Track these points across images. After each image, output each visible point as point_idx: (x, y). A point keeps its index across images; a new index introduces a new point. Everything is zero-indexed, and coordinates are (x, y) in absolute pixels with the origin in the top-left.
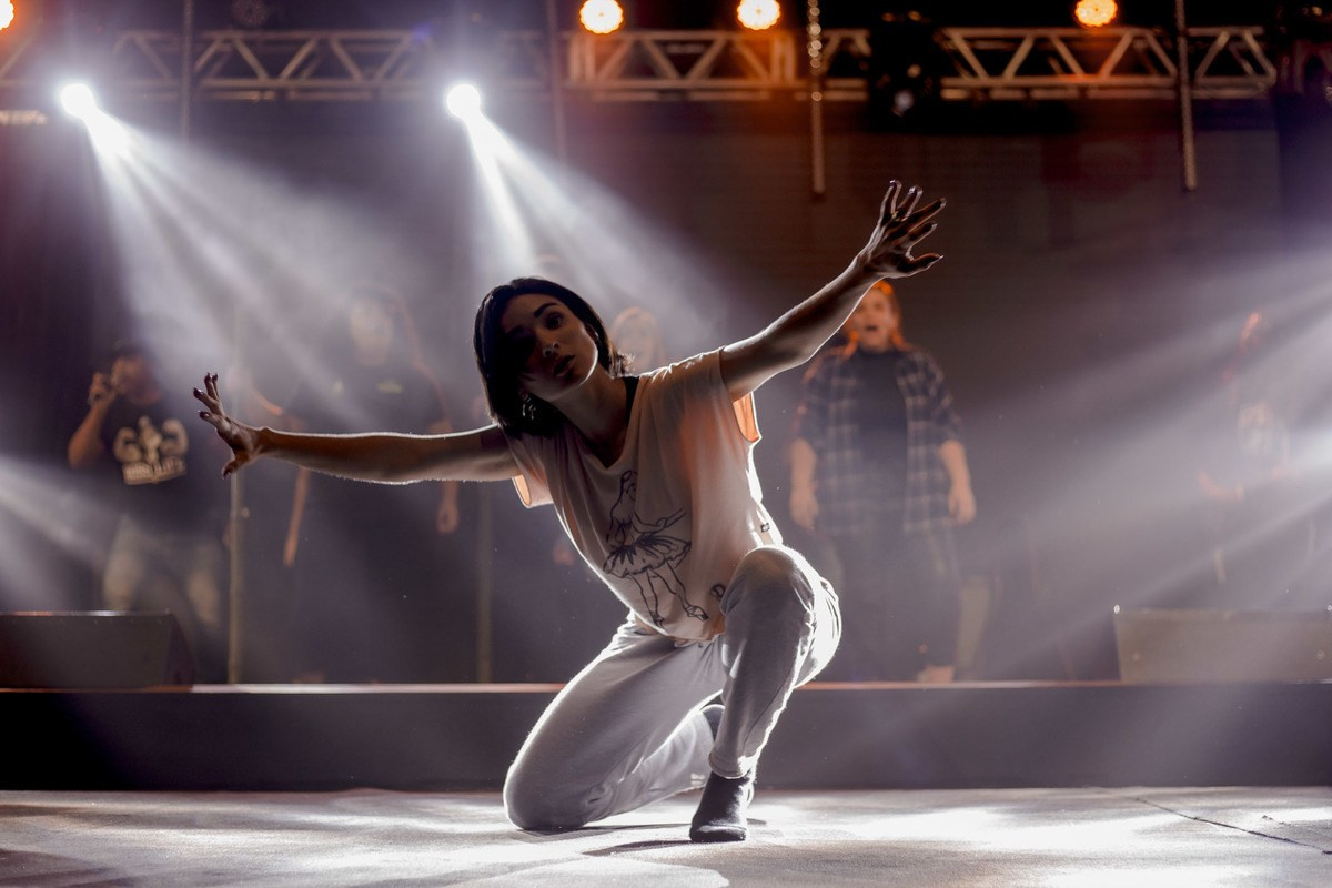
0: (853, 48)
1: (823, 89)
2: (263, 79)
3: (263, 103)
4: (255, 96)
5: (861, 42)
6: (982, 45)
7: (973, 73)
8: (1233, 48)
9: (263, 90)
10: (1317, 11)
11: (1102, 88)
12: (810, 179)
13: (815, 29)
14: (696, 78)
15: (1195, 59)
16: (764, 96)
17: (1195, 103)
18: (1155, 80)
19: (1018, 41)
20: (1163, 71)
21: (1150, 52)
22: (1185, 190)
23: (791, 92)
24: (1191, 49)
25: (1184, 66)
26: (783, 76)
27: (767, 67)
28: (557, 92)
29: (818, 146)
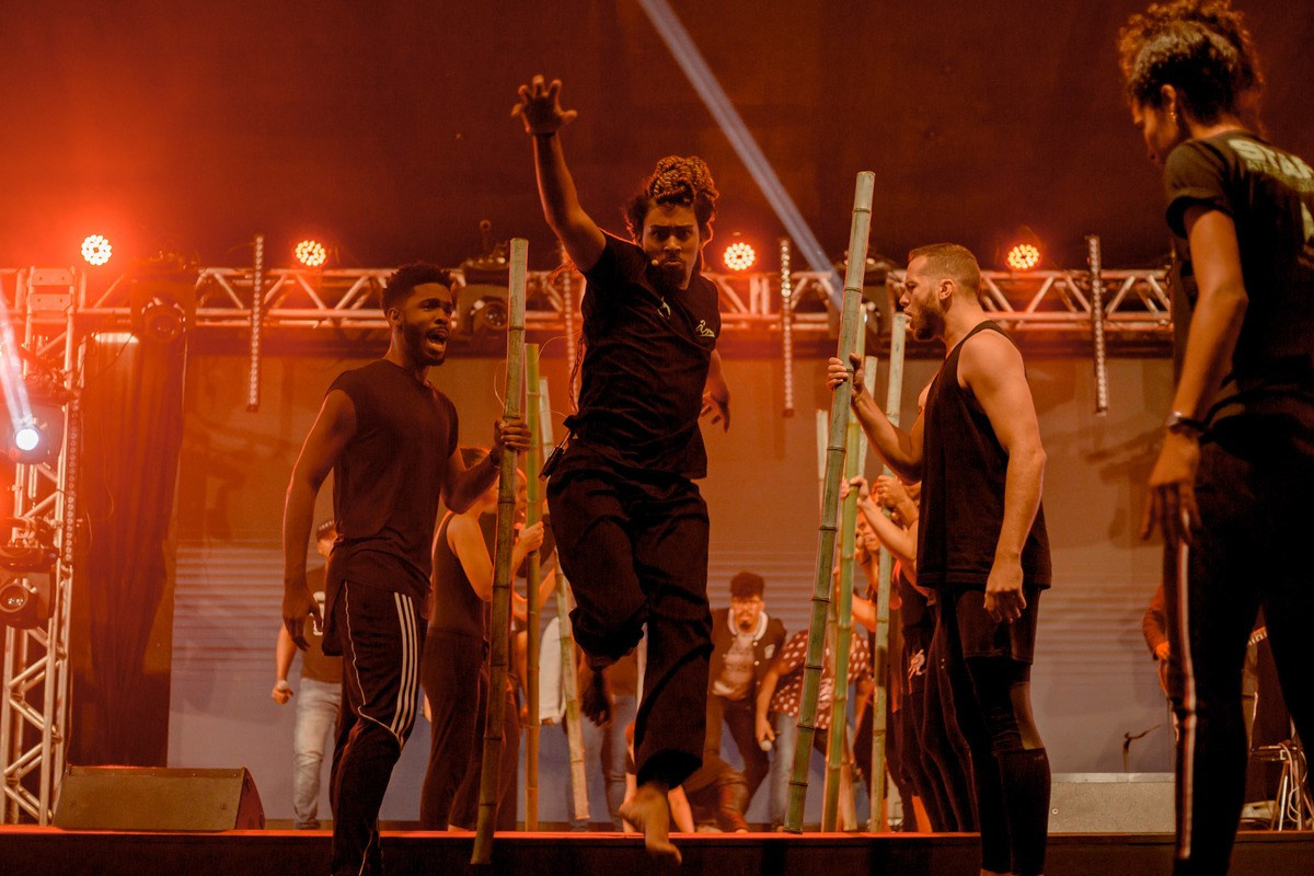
0: (819, 288)
1: (793, 322)
2: (322, 310)
3: (319, 329)
4: (315, 323)
5: (825, 284)
8: (1139, 289)
9: (321, 319)
11: (1028, 322)
12: (783, 401)
13: (786, 273)
15: (1106, 300)
16: (744, 326)
17: (1106, 334)
18: (1073, 315)
20: (1081, 308)
21: (1068, 291)
22: (1099, 410)
23: (767, 324)
24: (1104, 290)
25: (1098, 305)
26: (760, 311)
27: (747, 304)
28: (569, 323)
29: (788, 369)
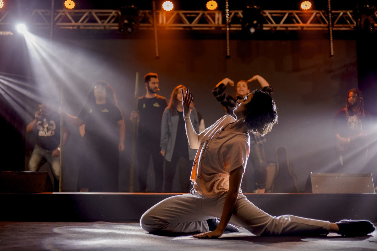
0: (238, 16)
1: (230, 27)
2: (73, 23)
3: (73, 30)
4: (71, 28)
5: (240, 14)
6: (274, 15)
7: (272, 23)
8: (344, 16)
9: (73, 26)
10: (368, 6)
11: (307, 27)
12: (227, 53)
13: (227, 10)
14: (194, 24)
15: (333, 20)
16: (213, 29)
17: (333, 31)
18: (322, 25)
19: (285, 14)
20: (325, 23)
21: (321, 17)
22: (331, 56)
23: (220, 28)
24: (333, 16)
25: (330, 21)
26: (218, 23)
27: (214, 21)
28: (155, 27)
29: (228, 43)
